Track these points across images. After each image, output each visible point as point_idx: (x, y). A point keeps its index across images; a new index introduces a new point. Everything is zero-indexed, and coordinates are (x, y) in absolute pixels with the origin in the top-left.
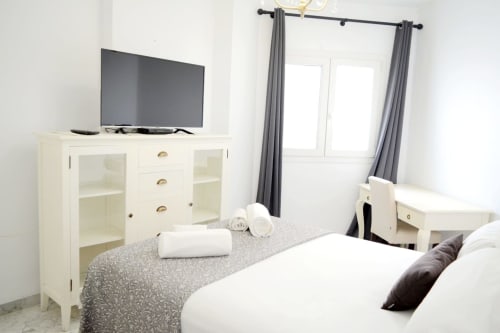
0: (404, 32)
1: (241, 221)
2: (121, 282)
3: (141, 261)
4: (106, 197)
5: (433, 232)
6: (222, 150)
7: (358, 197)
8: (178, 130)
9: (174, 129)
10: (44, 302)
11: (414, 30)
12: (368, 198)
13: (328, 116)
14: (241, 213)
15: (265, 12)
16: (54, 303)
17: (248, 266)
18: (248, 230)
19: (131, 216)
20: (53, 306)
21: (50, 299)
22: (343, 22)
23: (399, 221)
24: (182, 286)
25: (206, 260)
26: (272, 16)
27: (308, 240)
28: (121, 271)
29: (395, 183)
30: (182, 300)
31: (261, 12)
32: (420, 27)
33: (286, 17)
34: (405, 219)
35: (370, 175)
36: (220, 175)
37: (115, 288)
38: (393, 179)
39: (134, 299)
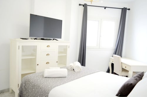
0: (124, 11)
1: (71, 67)
2: (31, 84)
3: (38, 78)
4: (31, 58)
5: (133, 72)
6: (67, 46)
7: (110, 61)
8: (54, 39)
9: (52, 39)
10: (10, 91)
11: (127, 10)
12: (113, 61)
13: (100, 36)
14: (72, 64)
15: (81, 5)
16: (13, 91)
17: (72, 80)
18: (74, 70)
19: (38, 65)
20: (13, 92)
21: (12, 90)
22: (105, 8)
23: (123, 68)
24: (49, 86)
25: (59, 78)
26: (83, 6)
27: (92, 73)
28: (31, 81)
29: (121, 57)
30: (49, 91)
31: (80, 5)
32: (129, 9)
33: (88, 6)
34: (125, 68)
35: (114, 54)
36: (66, 54)
37: (29, 86)
38: (121, 55)
39: (35, 90)
